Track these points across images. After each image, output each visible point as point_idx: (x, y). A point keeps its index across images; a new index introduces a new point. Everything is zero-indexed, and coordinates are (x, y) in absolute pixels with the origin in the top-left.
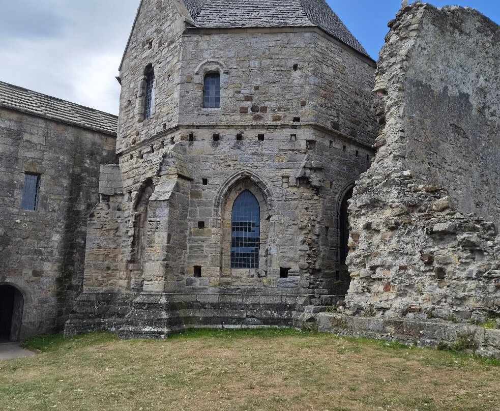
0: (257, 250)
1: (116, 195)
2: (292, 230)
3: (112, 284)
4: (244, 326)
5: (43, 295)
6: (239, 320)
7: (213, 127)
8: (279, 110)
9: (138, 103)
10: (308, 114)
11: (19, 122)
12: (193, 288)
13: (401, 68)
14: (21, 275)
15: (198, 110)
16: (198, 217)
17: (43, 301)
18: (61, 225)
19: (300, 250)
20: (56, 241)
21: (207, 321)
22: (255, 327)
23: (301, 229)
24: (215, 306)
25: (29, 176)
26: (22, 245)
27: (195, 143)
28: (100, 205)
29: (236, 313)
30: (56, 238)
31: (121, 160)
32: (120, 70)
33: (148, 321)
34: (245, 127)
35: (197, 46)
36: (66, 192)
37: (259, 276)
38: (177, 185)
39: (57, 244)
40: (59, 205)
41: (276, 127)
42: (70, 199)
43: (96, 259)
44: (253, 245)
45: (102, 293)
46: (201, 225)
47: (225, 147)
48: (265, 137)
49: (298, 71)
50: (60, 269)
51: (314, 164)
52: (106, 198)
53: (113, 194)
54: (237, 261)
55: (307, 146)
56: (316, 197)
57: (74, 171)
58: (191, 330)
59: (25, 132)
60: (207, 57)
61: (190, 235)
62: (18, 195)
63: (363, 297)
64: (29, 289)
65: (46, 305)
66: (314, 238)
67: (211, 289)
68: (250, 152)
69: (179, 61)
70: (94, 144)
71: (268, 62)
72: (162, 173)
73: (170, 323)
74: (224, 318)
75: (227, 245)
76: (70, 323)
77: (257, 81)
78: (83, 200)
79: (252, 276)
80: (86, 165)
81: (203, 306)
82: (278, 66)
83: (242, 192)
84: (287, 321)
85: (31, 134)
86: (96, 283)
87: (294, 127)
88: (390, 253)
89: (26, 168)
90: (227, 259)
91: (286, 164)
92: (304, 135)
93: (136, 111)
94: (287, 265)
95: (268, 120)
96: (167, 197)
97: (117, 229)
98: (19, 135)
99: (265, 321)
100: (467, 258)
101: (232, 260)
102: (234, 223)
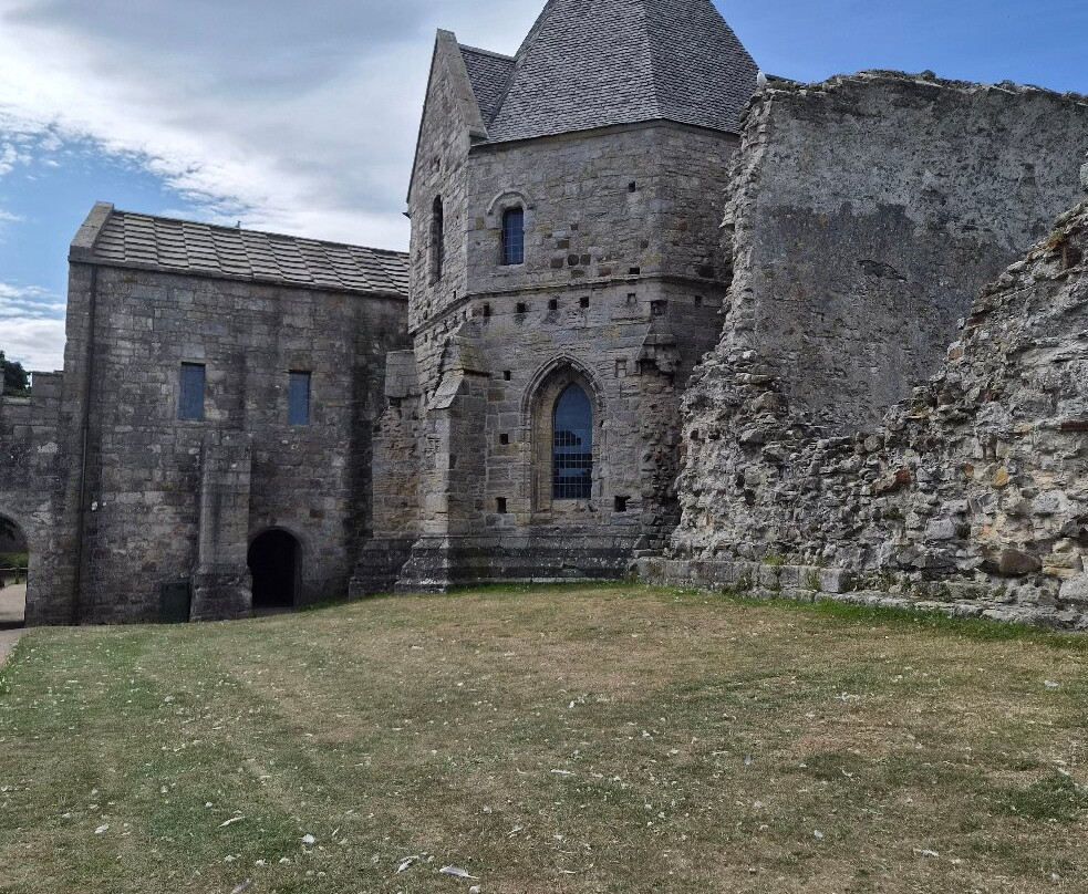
0: (590, 472)
1: (408, 397)
2: (629, 442)
3: (411, 527)
4: (560, 580)
5: (327, 544)
6: (554, 572)
7: (516, 293)
8: (609, 258)
9: (428, 254)
10: (650, 260)
11: (276, 299)
12: (495, 529)
13: (746, 194)
14: (296, 516)
15: (494, 269)
16: (500, 428)
17: (327, 552)
18: (345, 444)
19: (644, 470)
20: (338, 467)
21: (511, 572)
22: (574, 580)
23: (646, 438)
24: (523, 553)
25: (296, 376)
26: (293, 475)
27: (492, 318)
28: (388, 412)
29: (550, 562)
30: (339, 462)
31: (416, 342)
32: (408, 201)
33: (427, 571)
34: (561, 289)
35: (488, 171)
36: (348, 395)
37: (592, 510)
38: (463, 385)
39: (340, 472)
40: (339, 415)
41: (604, 285)
42: (353, 405)
43: (388, 492)
44: (585, 466)
45: (398, 540)
46: (504, 439)
47: (533, 321)
48: (591, 301)
49: (636, 193)
50: (348, 507)
51: (660, 337)
52: (396, 402)
53: (404, 395)
54: (561, 489)
55: (653, 308)
56: (668, 389)
57: (357, 363)
58: (487, 585)
59: (286, 313)
60: (504, 186)
61: (490, 454)
62: (282, 404)
63: (689, 535)
64: (308, 535)
65: (332, 558)
66: (666, 450)
67: (521, 529)
68: (568, 327)
69: (465, 197)
70: (384, 317)
71: (590, 183)
72: (446, 368)
73: (452, 574)
74: (534, 569)
75: (546, 466)
76: (356, 580)
77: (575, 215)
78: (373, 405)
79: (582, 510)
80: (374, 351)
81: (507, 553)
82: (606, 188)
83: (566, 388)
84: (617, 574)
85: (293, 314)
86: (389, 526)
87: (632, 282)
88: (711, 472)
89: (291, 365)
90: (547, 486)
91: (622, 341)
92: (648, 293)
93: (427, 269)
94: (623, 493)
95: (592, 274)
96: (446, 403)
97: (414, 447)
98: (276, 318)
99: (589, 572)
100: (773, 476)
101: (555, 488)
102: (556, 434)
